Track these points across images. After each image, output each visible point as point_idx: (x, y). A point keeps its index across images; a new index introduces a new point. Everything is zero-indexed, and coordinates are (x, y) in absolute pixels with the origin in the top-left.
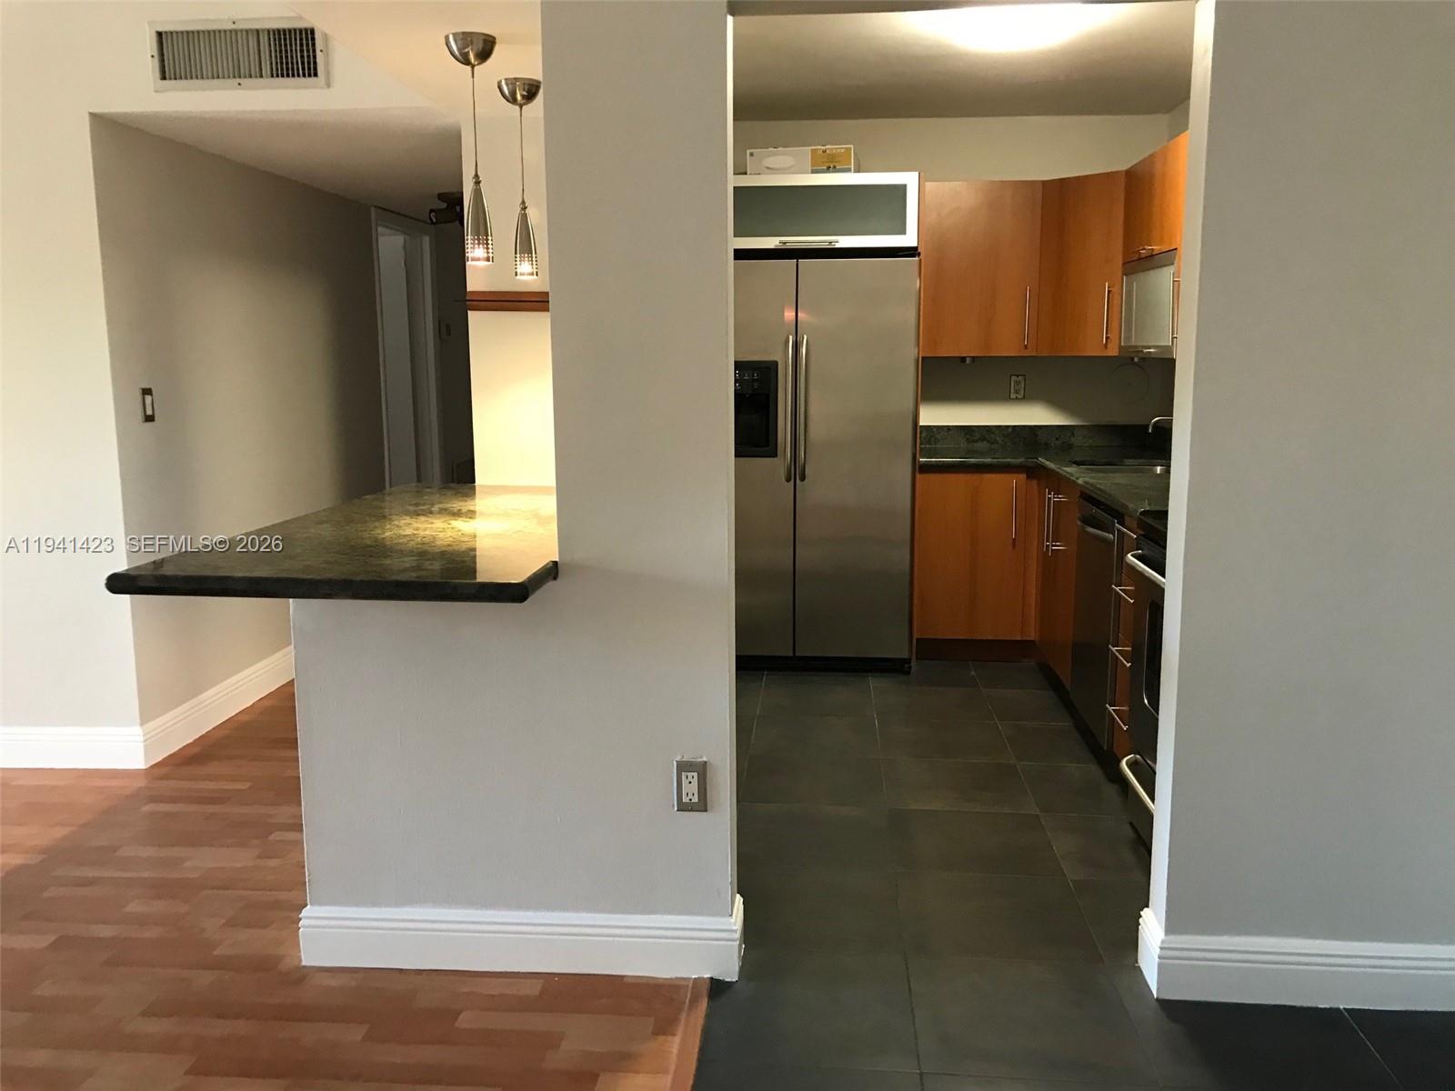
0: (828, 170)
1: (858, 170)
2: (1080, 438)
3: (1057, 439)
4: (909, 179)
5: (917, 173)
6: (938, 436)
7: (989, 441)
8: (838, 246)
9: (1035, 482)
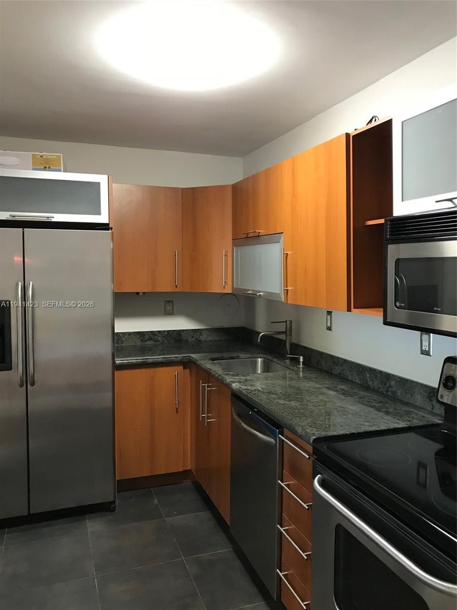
0: (45, 169)
1: (65, 171)
2: (205, 336)
3: (193, 337)
4: (102, 179)
5: (107, 176)
6: (124, 339)
7: (154, 340)
8: (53, 220)
9: (188, 371)
